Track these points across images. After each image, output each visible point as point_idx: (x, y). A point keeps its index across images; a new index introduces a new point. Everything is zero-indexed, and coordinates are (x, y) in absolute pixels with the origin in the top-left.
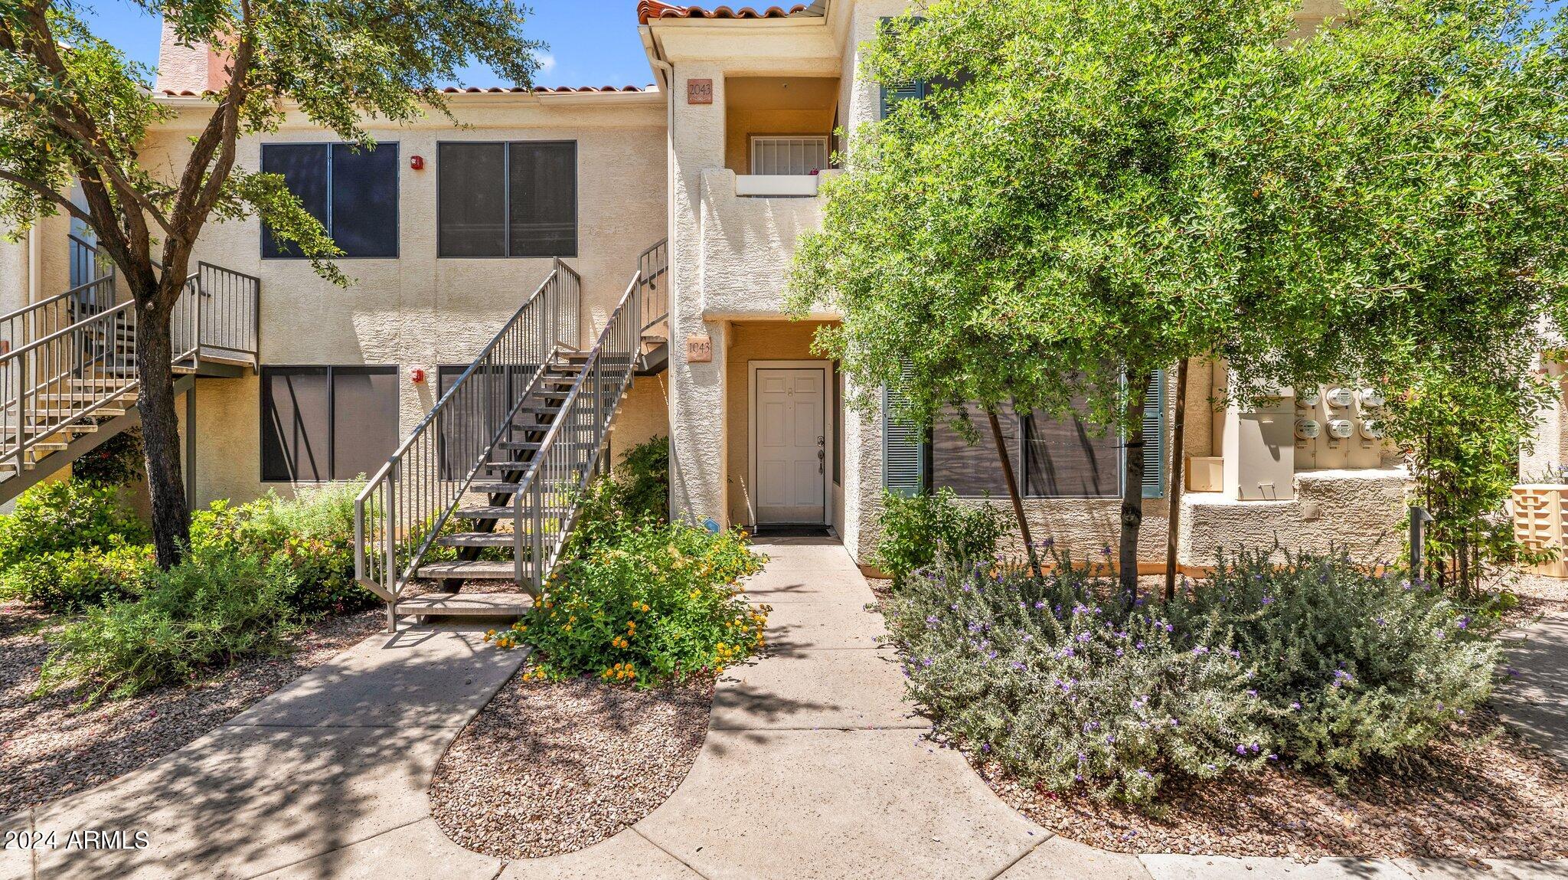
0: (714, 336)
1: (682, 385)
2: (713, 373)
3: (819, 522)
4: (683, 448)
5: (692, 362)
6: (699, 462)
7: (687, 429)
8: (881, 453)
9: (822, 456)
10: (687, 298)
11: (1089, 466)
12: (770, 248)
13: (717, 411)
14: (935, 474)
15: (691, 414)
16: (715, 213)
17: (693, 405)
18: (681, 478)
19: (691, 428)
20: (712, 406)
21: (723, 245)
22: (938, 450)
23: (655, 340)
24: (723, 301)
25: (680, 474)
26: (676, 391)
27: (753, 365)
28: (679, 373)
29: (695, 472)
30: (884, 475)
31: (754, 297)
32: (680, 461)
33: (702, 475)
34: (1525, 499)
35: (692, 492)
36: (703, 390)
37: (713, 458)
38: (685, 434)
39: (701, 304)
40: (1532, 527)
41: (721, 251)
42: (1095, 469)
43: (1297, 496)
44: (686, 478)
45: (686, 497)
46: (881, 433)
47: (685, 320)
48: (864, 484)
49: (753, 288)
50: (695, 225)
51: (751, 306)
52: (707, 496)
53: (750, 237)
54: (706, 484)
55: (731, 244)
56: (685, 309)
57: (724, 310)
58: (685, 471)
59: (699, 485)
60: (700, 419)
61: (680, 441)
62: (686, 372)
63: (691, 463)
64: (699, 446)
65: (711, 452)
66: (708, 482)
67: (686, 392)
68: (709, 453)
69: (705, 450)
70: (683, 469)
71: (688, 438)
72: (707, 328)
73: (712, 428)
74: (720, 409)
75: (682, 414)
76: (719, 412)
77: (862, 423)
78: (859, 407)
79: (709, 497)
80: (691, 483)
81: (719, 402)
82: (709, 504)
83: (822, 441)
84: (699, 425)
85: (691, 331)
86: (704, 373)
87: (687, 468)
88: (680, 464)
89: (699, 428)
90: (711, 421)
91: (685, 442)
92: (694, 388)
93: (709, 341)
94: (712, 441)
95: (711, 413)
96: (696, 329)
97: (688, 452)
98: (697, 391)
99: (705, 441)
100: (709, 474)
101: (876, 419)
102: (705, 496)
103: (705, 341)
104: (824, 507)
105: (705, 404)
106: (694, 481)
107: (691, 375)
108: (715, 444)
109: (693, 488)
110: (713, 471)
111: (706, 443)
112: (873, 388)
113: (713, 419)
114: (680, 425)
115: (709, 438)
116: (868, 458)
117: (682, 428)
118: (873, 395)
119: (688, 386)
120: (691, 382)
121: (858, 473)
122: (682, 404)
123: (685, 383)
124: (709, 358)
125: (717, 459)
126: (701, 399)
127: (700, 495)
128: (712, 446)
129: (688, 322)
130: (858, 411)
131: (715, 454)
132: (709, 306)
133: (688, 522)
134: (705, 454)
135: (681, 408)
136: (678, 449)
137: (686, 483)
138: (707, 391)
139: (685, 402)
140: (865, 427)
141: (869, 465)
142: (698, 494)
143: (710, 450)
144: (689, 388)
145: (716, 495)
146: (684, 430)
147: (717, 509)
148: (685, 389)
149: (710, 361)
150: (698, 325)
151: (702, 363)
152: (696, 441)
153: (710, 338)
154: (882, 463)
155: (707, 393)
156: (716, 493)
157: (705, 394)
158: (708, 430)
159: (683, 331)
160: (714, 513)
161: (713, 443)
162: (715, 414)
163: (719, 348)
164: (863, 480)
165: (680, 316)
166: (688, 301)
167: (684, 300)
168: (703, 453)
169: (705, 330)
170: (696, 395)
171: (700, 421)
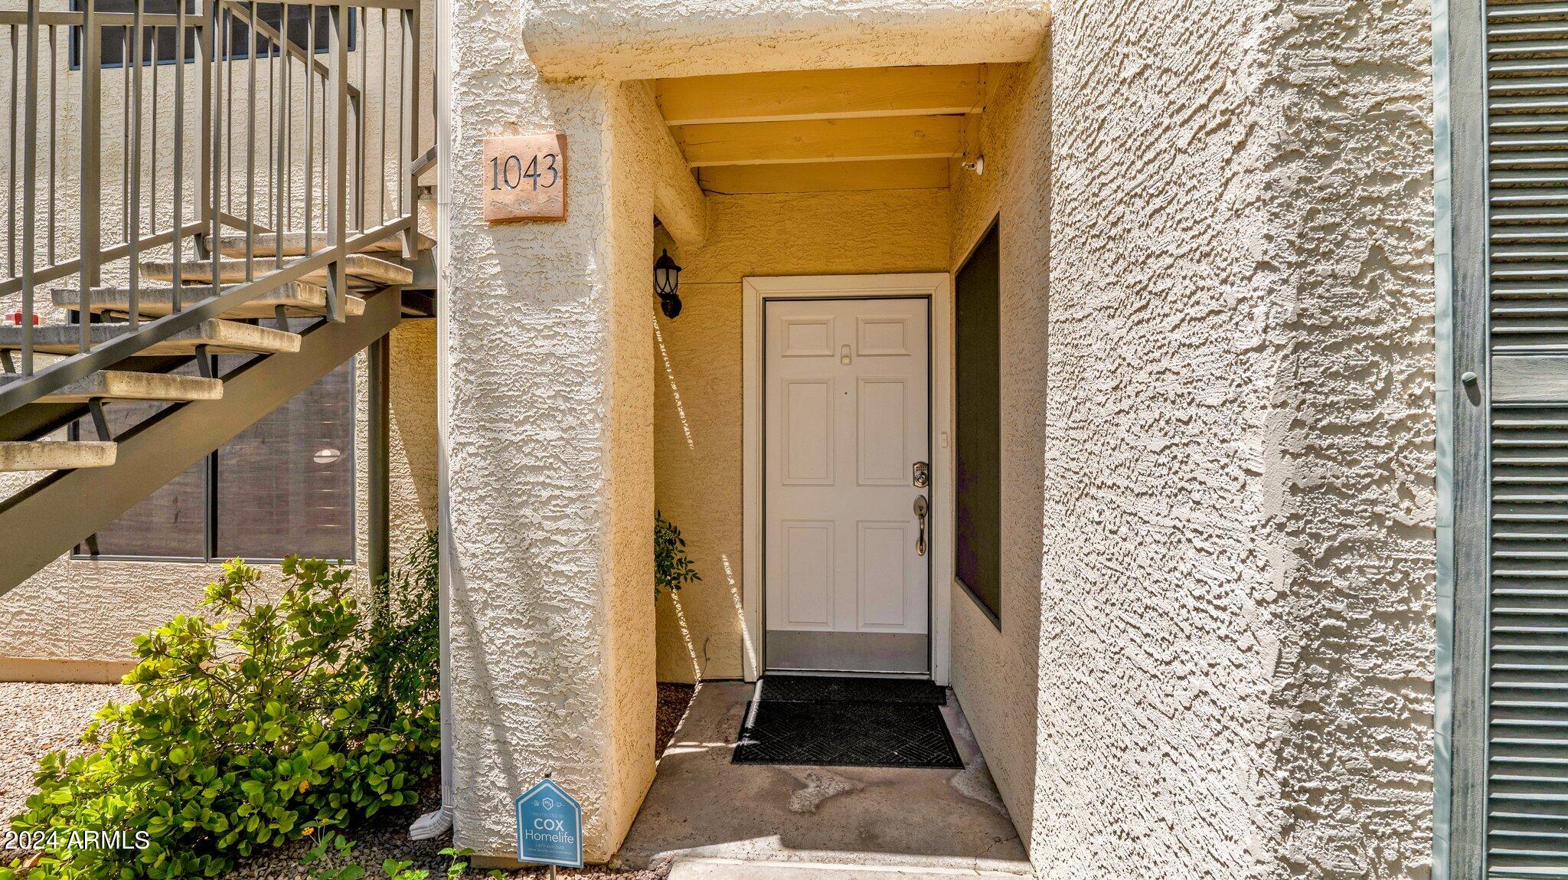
0: (576, 135)
1: (468, 307)
2: (571, 260)
3: (913, 672)
4: (473, 519)
5: (503, 222)
6: (526, 569)
7: (485, 452)
8: (1427, 639)
9: (925, 510)
13: (588, 392)
15: (500, 401)
17: (505, 369)
18: (470, 624)
19: (496, 449)
20: (567, 375)
25: (464, 604)
26: (453, 326)
27: (755, 289)
28: (461, 263)
29: (513, 599)
32: (466, 562)
33: (536, 609)
35: (500, 671)
36: (539, 319)
37: (573, 555)
38: (477, 471)
44: (482, 623)
45: (484, 685)
46: (1434, 507)
47: (480, 79)
52: (552, 683)
54: (549, 642)
56: (479, 42)
58: (480, 597)
59: (527, 644)
60: (526, 420)
61: (465, 495)
62: (483, 259)
63: (500, 570)
64: (527, 511)
65: (566, 532)
66: (556, 636)
67: (485, 328)
68: (557, 538)
69: (547, 524)
70: (473, 589)
71: (487, 484)
72: (551, 107)
73: (570, 449)
74: (596, 383)
75: (469, 401)
76: (594, 394)
77: (1297, 440)
78: (1276, 337)
79: (558, 687)
80: (499, 637)
81: (593, 358)
82: (562, 712)
83: (925, 473)
84: (525, 442)
85: (497, 120)
86: (541, 260)
87: (487, 586)
88: (465, 573)
89: (527, 450)
90: (564, 425)
91: (482, 498)
92: (509, 311)
93: (556, 149)
94: (567, 494)
95: (567, 399)
96: (516, 110)
97: (492, 531)
98: (518, 323)
99: (545, 494)
100: (557, 610)
101: (1393, 409)
102: (547, 685)
103: (545, 152)
104: (929, 636)
105: (547, 368)
106: (510, 631)
107: (498, 269)
108: (578, 504)
109: (504, 653)
110: (571, 600)
111: (551, 498)
112: (1371, 211)
113: (570, 420)
114: (462, 439)
115: (558, 483)
116: (1336, 666)
117: (472, 450)
118: (1377, 257)
119: (490, 307)
120: (499, 292)
121: (1267, 760)
122: (471, 366)
123: (481, 296)
124: (556, 209)
125: (587, 560)
126: (532, 350)
127: (530, 679)
128: (568, 511)
129: (486, 89)
130: (1263, 362)
131: (577, 539)
132: (537, 12)
133: (491, 768)
134: (547, 541)
135: (467, 381)
136: (459, 522)
137: (485, 639)
138: (549, 322)
139: (479, 362)
140: (1321, 470)
141: (1346, 717)
142: (522, 675)
143: (563, 524)
144: (493, 313)
145: (583, 681)
146: (476, 455)
147: (584, 728)
148: (480, 315)
149: (560, 219)
150: (521, 97)
151: (536, 228)
152: (515, 494)
153: (562, 139)
154: (1441, 707)
155: (550, 328)
156: (583, 674)
157: (546, 332)
158: (557, 457)
159: (474, 119)
160: (577, 742)
161: (572, 500)
162: (580, 402)
163: (591, 174)
164: (1299, 813)
165: (463, 67)
166: (489, 19)
167: (473, 13)
168: (541, 535)
169: (546, 112)
170: (517, 338)
171: (527, 427)
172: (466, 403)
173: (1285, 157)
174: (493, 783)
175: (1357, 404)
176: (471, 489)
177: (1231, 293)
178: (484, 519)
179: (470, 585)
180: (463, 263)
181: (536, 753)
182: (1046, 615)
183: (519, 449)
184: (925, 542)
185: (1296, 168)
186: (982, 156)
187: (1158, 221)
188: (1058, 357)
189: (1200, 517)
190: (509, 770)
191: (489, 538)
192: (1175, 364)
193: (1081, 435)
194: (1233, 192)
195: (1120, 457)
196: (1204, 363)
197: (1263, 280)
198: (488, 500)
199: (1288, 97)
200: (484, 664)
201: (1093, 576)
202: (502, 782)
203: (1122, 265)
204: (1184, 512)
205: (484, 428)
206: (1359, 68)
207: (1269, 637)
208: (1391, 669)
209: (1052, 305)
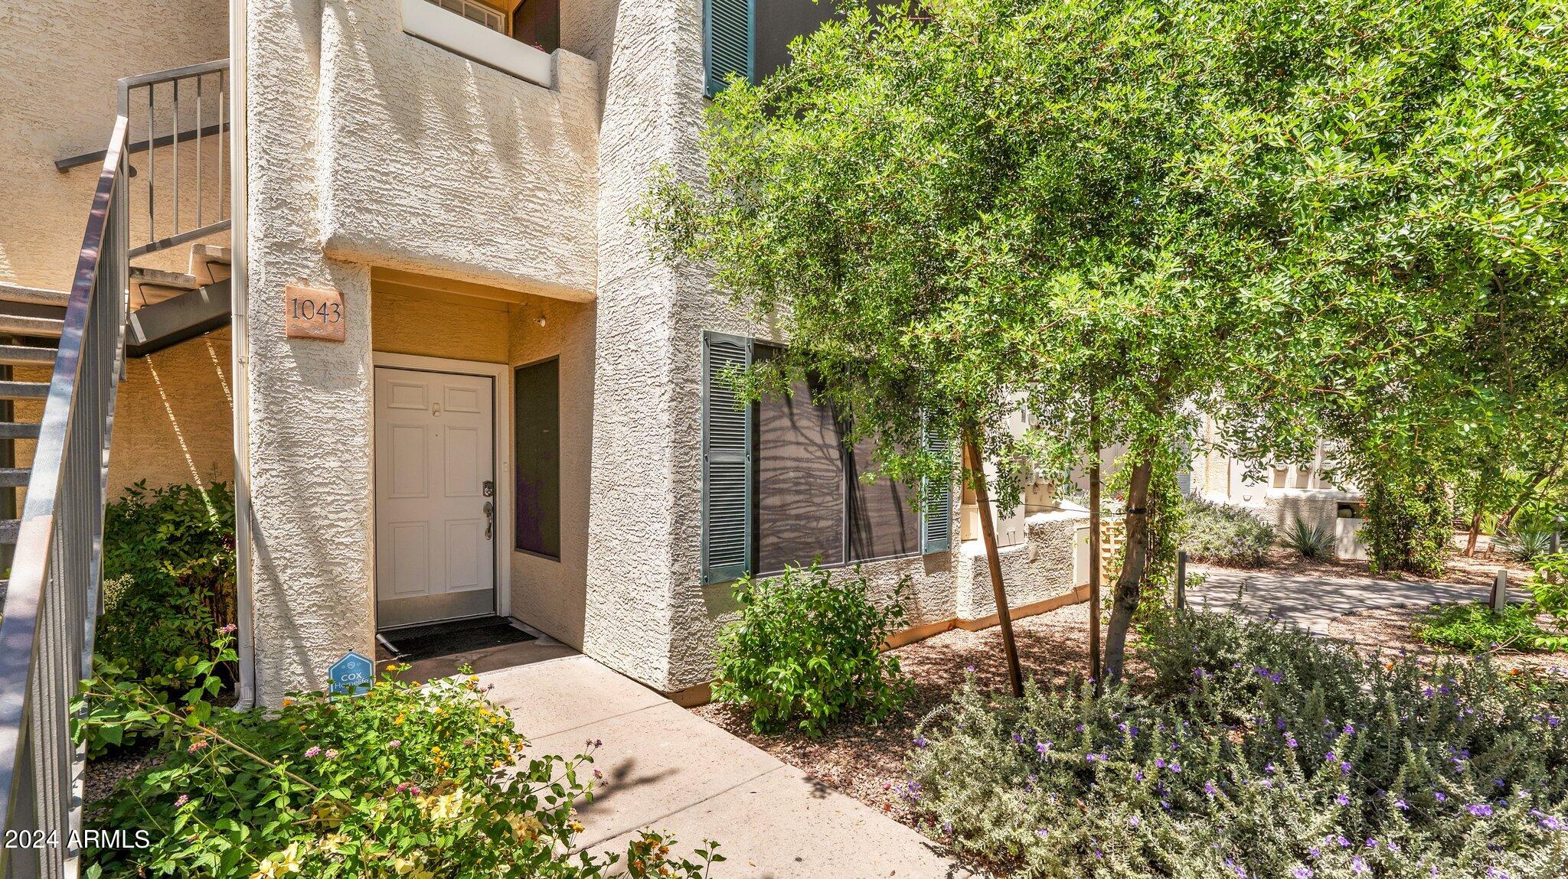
0: (349, 294)
1: (270, 385)
2: (347, 365)
3: (485, 612)
4: (275, 515)
5: (298, 337)
6: (316, 543)
7: (285, 475)
8: (698, 516)
9: (491, 511)
10: (284, 203)
11: (897, 521)
12: (473, 152)
13: (359, 440)
14: (763, 542)
15: (295, 444)
16: (360, 47)
17: (300, 427)
18: (272, 577)
19: (293, 473)
20: (344, 430)
21: (377, 115)
22: (767, 508)
23: (168, 281)
24: (372, 224)
25: (268, 568)
26: (258, 397)
28: (263, 356)
29: (307, 561)
30: (704, 550)
31: (440, 231)
32: (270, 542)
33: (324, 565)
34: (1108, 529)
35: (297, 605)
36: (323, 397)
37: (349, 532)
38: (279, 486)
39: (325, 223)
40: (1113, 551)
41: (374, 127)
42: (902, 524)
43: (1027, 539)
44: (283, 577)
45: (285, 614)
46: (700, 485)
47: (277, 248)
48: (677, 565)
49: (441, 216)
50: (305, 58)
51: (436, 247)
52: (335, 606)
53: (433, 116)
54: (332, 583)
55: (395, 119)
56: (278, 224)
57: (380, 244)
58: (282, 562)
59: (317, 587)
60: (316, 456)
61: (269, 501)
62: (282, 357)
63: (297, 545)
64: (317, 509)
65: (344, 520)
66: (338, 579)
67: (284, 399)
68: (340, 523)
69: (331, 516)
70: (277, 558)
71: (286, 494)
72: (331, 274)
73: (347, 473)
74: (365, 436)
75: (272, 443)
76: (363, 442)
77: (674, 470)
78: (671, 444)
79: (340, 608)
80: (296, 586)
81: (362, 422)
82: (342, 623)
83: (491, 487)
84: (315, 469)
85: (293, 274)
86: (325, 363)
87: (287, 555)
88: (270, 549)
89: (316, 473)
90: (343, 459)
91: (282, 503)
92: (302, 391)
93: (339, 301)
94: (346, 498)
95: (344, 444)
96: (307, 271)
97: (290, 522)
98: (309, 399)
99: (330, 499)
100: (339, 564)
101: (693, 463)
102: (332, 608)
103: (332, 302)
104: (494, 589)
105: (330, 426)
106: (304, 580)
107: (295, 365)
108: (353, 504)
109: (300, 594)
110: (349, 558)
111: (333, 502)
112: (689, 415)
113: (347, 456)
114: (267, 467)
115: (340, 492)
116: (682, 524)
117: (274, 473)
118: (690, 427)
119: (289, 387)
120: (295, 378)
121: (668, 549)
122: (273, 422)
123: (281, 380)
124: (339, 335)
125: (358, 534)
126: (320, 415)
127: (320, 607)
128: (346, 508)
129: (284, 254)
130: (667, 450)
131: (352, 523)
132: (342, 231)
133: (291, 664)
134: (332, 526)
135: (270, 431)
136: (264, 517)
137: (286, 587)
138: (332, 400)
139: (280, 420)
140: (679, 477)
141: (684, 536)
142: (314, 605)
143: (342, 515)
144: (290, 390)
145: (358, 602)
146: (278, 476)
147: (357, 629)
148: (279, 391)
149: (341, 341)
150: (311, 265)
151: (322, 344)
152: (308, 499)
153: (342, 295)
154: (701, 532)
155: (333, 403)
156: (357, 599)
157: (329, 405)
158: (338, 477)
159: (275, 270)
160: (353, 638)
161: (348, 502)
162: (353, 446)
163: (360, 318)
164: (675, 560)
165: (266, 236)
166: (286, 211)
167: (274, 205)
168: (327, 522)
169: (329, 277)
170: (308, 407)
171: (317, 459)
172: (269, 444)
173: (673, 400)
174: (293, 673)
175: (686, 461)
176: (274, 497)
177: (661, 432)
178: (284, 515)
179: (273, 556)
180: (267, 358)
181: (324, 649)
182: (591, 540)
183: (311, 473)
184: (492, 532)
185: (674, 403)
186: (544, 317)
187: (641, 402)
188: (598, 435)
189: (653, 491)
190: (305, 662)
191: (289, 526)
192: (646, 447)
193: (609, 467)
194: (661, 405)
195: (626, 475)
196: (654, 448)
197: (668, 430)
198: (288, 503)
199: (673, 386)
200: (285, 603)
201: (615, 518)
202: (299, 670)
203: (627, 410)
204: (648, 490)
205: (283, 460)
206: (687, 381)
207: (669, 518)
208: (692, 524)
209: (595, 414)
